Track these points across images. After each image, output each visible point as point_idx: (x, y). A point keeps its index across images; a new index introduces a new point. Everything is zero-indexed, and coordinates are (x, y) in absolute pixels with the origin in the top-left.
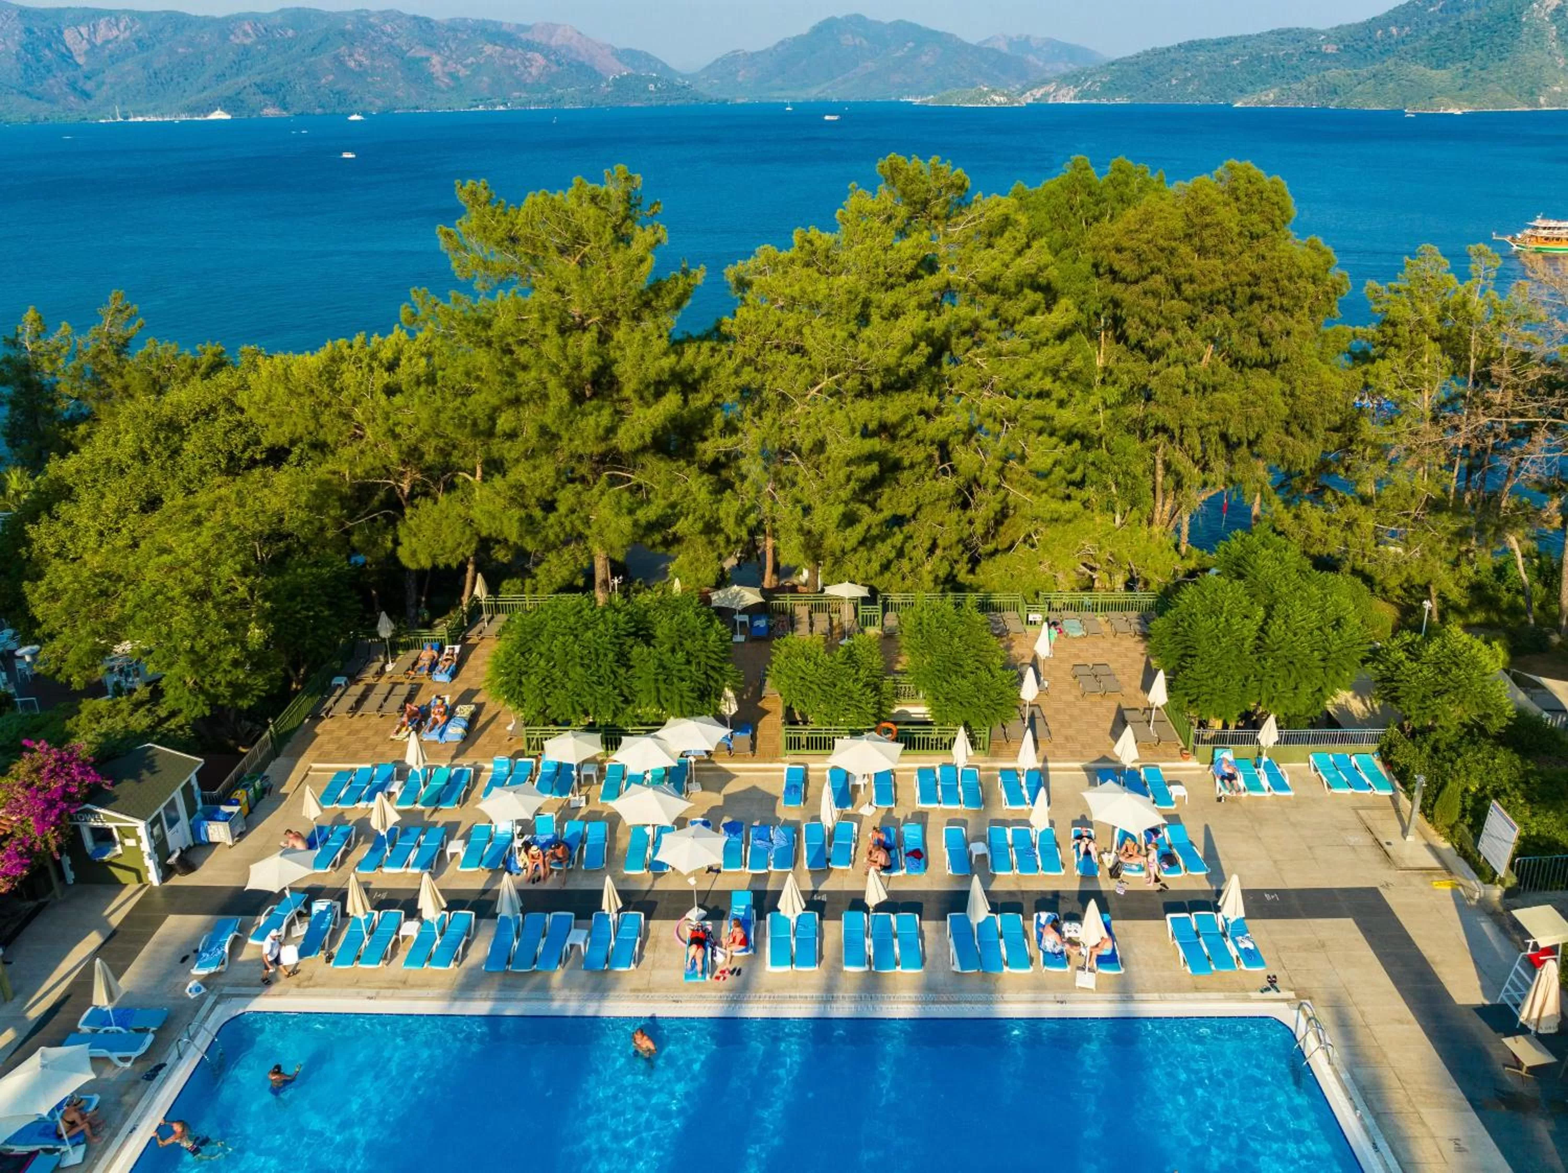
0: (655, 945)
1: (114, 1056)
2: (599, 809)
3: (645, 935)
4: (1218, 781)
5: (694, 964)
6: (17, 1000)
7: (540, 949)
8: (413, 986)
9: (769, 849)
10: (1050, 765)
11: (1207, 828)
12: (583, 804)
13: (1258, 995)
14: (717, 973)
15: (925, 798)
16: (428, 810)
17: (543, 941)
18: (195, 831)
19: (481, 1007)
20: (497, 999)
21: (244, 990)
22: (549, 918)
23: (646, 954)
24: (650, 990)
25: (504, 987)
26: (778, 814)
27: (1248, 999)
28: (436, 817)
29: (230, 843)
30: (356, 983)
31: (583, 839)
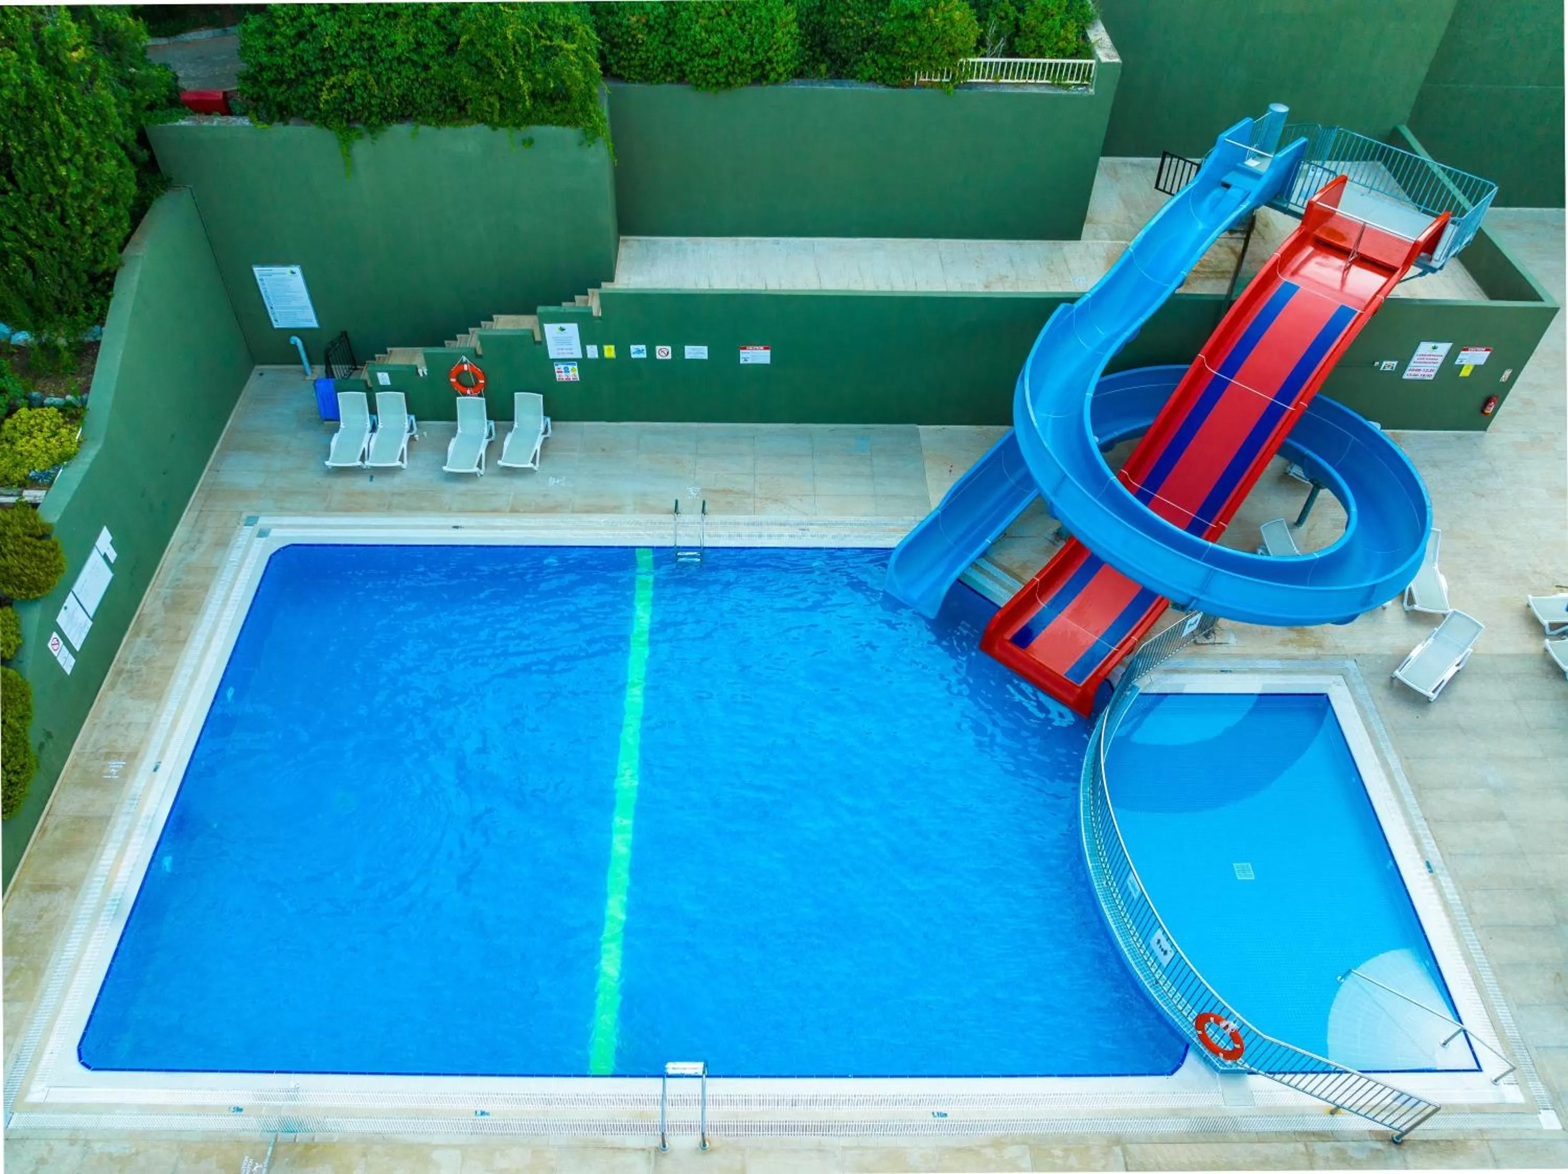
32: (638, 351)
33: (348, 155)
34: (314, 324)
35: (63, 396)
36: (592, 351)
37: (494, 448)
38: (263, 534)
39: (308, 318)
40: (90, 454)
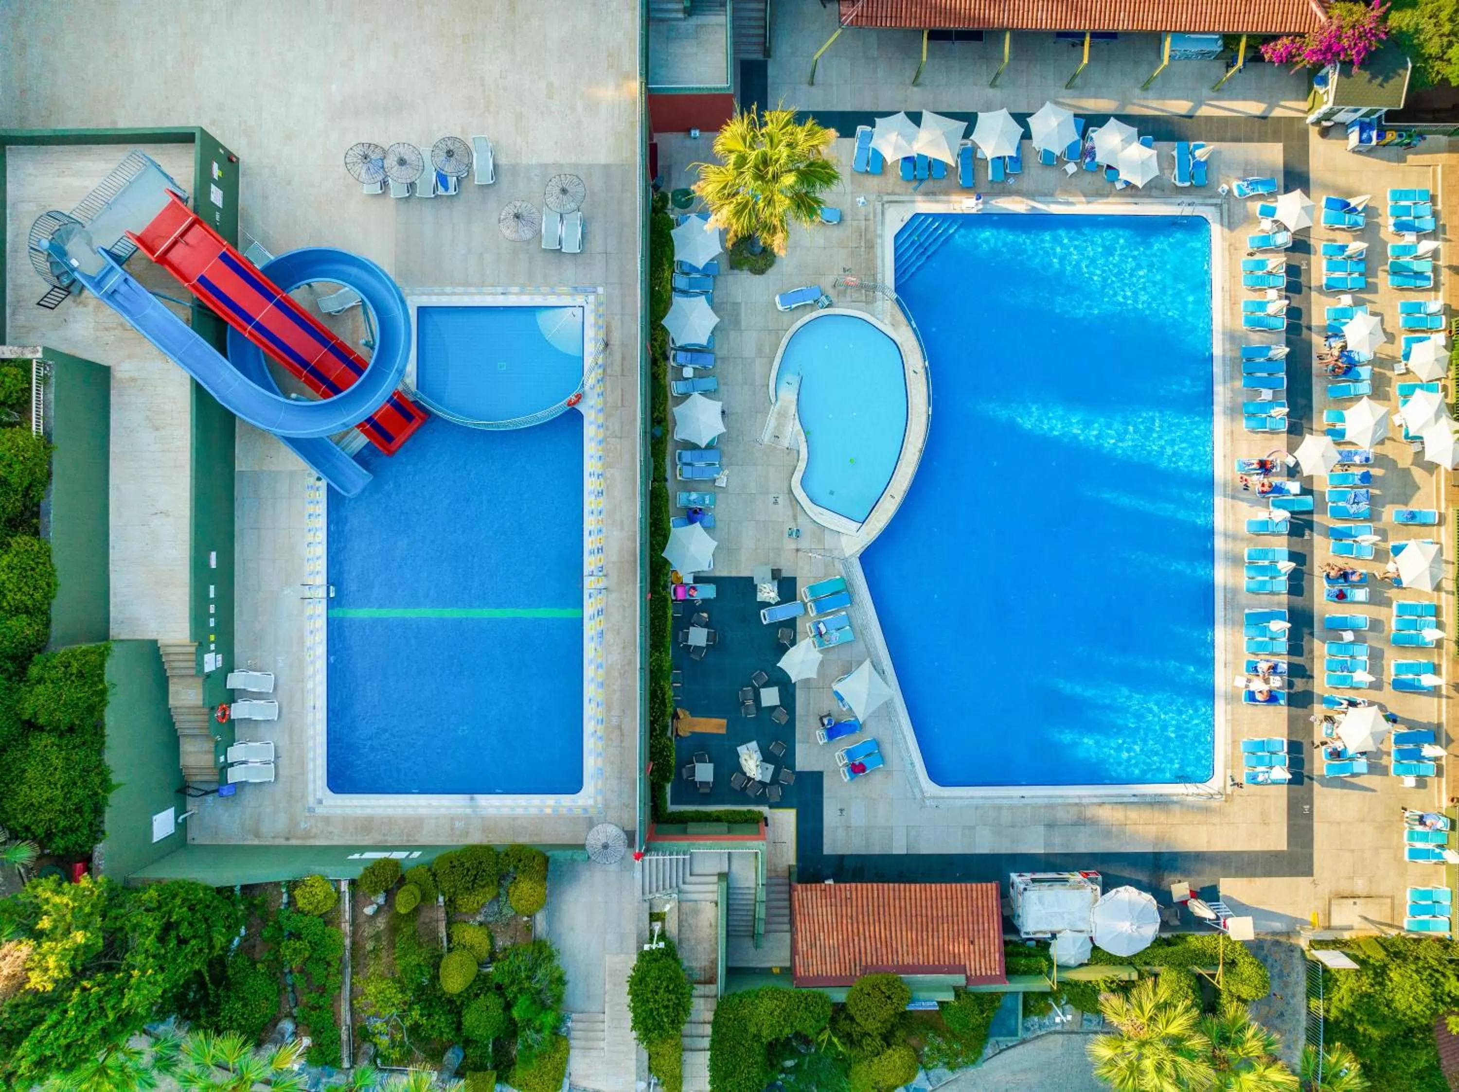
0: (1266, 439)
1: (1176, 172)
2: (1393, 384)
3: (1273, 432)
4: (1420, 813)
5: (1249, 465)
6: (1215, 94)
7: (1259, 375)
8: (1232, 309)
9: (1348, 502)
10: (1444, 700)
11: (1374, 791)
12: (1396, 372)
13: (1229, 772)
14: (1245, 477)
15: (1401, 607)
16: (1388, 267)
17: (1265, 375)
18: (1352, 124)
19: (1218, 350)
20: (1224, 357)
21: (1225, 215)
22: (1283, 375)
23: (1259, 436)
24: (1232, 441)
25: (1232, 359)
26: (1388, 507)
27: (1226, 767)
28: (1381, 274)
29: (1349, 148)
30: (1233, 276)
31: (1357, 380)
32: (212, 623)
33: (119, 785)
34: (173, 809)
35: (282, 893)
36: (213, 647)
37: (259, 696)
38: (320, 802)
39: (170, 812)
40: (317, 868)
